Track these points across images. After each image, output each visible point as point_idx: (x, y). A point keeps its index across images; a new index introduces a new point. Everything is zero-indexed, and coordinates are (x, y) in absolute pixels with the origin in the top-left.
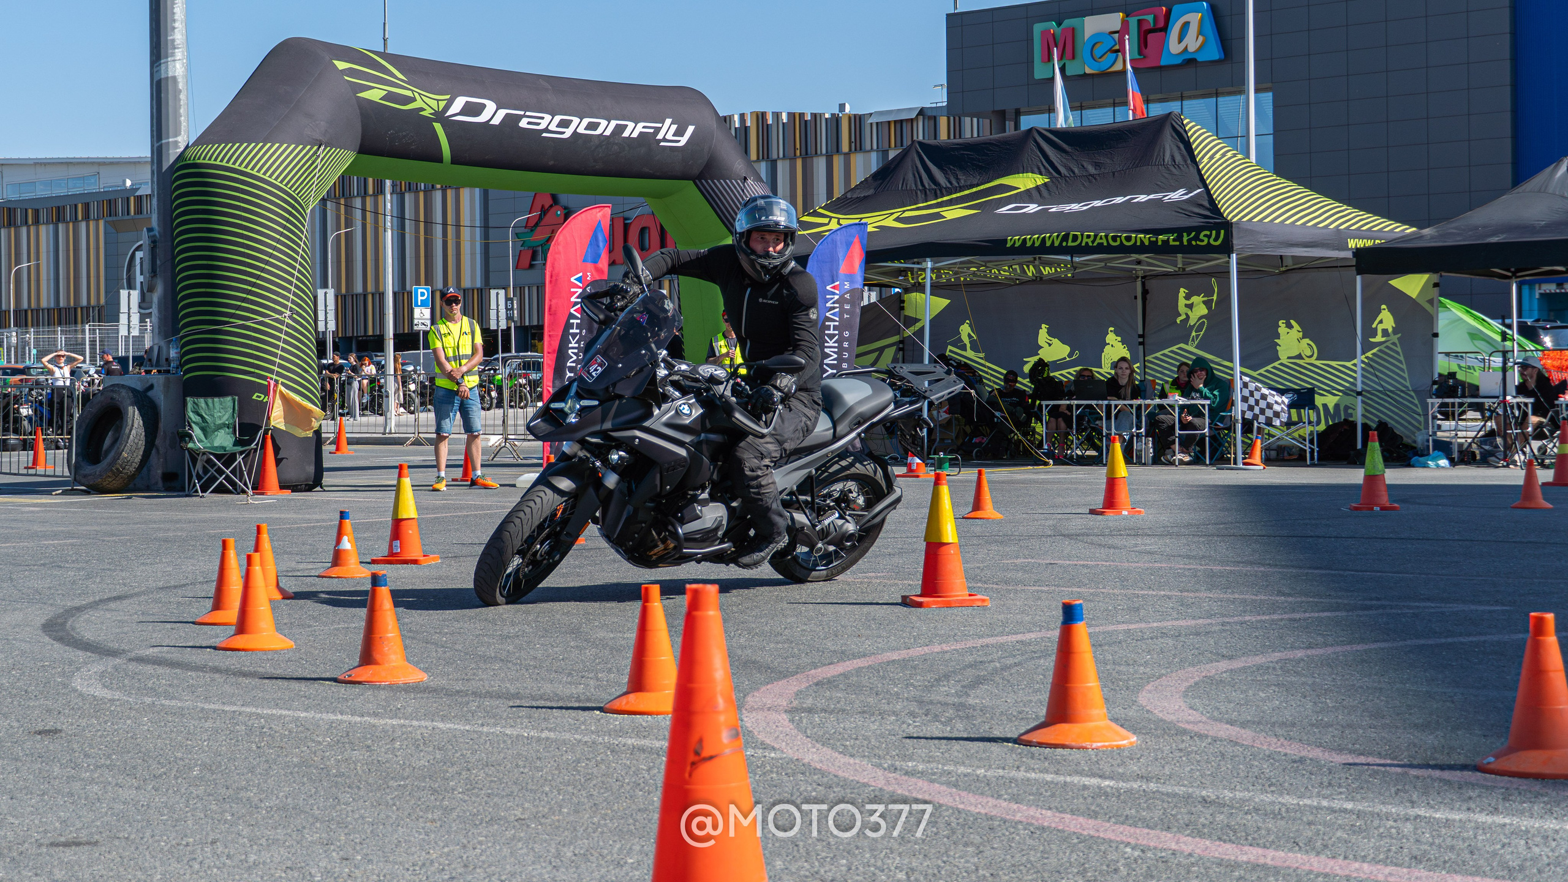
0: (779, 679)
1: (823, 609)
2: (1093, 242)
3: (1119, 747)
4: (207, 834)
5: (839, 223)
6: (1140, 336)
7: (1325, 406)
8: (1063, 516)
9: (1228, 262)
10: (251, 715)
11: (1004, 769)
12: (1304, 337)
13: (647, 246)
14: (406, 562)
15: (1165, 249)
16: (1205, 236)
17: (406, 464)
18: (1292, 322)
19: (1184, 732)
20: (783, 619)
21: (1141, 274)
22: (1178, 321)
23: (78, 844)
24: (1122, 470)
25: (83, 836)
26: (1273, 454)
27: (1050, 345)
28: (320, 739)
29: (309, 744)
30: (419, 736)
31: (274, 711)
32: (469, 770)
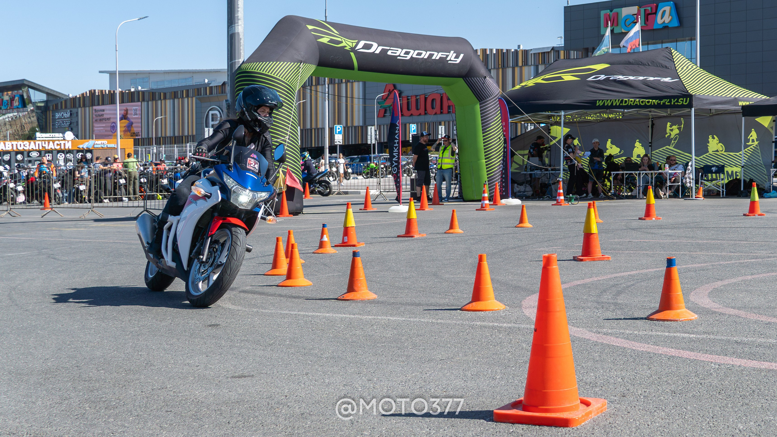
0: (530, 295)
2: (633, 103)
3: (691, 320)
4: (303, 371)
6: (650, 143)
7: (727, 172)
8: (628, 221)
9: (690, 112)
10: (304, 315)
12: (719, 143)
13: (435, 107)
14: (349, 246)
15: (664, 106)
16: (681, 100)
17: (350, 203)
18: (715, 136)
19: (715, 313)
21: (651, 117)
22: (666, 136)
23: (245, 377)
24: (653, 201)
25: (246, 373)
26: (706, 193)
27: (611, 148)
28: (339, 326)
29: (335, 328)
30: (384, 324)
31: (314, 314)
32: (411, 338)
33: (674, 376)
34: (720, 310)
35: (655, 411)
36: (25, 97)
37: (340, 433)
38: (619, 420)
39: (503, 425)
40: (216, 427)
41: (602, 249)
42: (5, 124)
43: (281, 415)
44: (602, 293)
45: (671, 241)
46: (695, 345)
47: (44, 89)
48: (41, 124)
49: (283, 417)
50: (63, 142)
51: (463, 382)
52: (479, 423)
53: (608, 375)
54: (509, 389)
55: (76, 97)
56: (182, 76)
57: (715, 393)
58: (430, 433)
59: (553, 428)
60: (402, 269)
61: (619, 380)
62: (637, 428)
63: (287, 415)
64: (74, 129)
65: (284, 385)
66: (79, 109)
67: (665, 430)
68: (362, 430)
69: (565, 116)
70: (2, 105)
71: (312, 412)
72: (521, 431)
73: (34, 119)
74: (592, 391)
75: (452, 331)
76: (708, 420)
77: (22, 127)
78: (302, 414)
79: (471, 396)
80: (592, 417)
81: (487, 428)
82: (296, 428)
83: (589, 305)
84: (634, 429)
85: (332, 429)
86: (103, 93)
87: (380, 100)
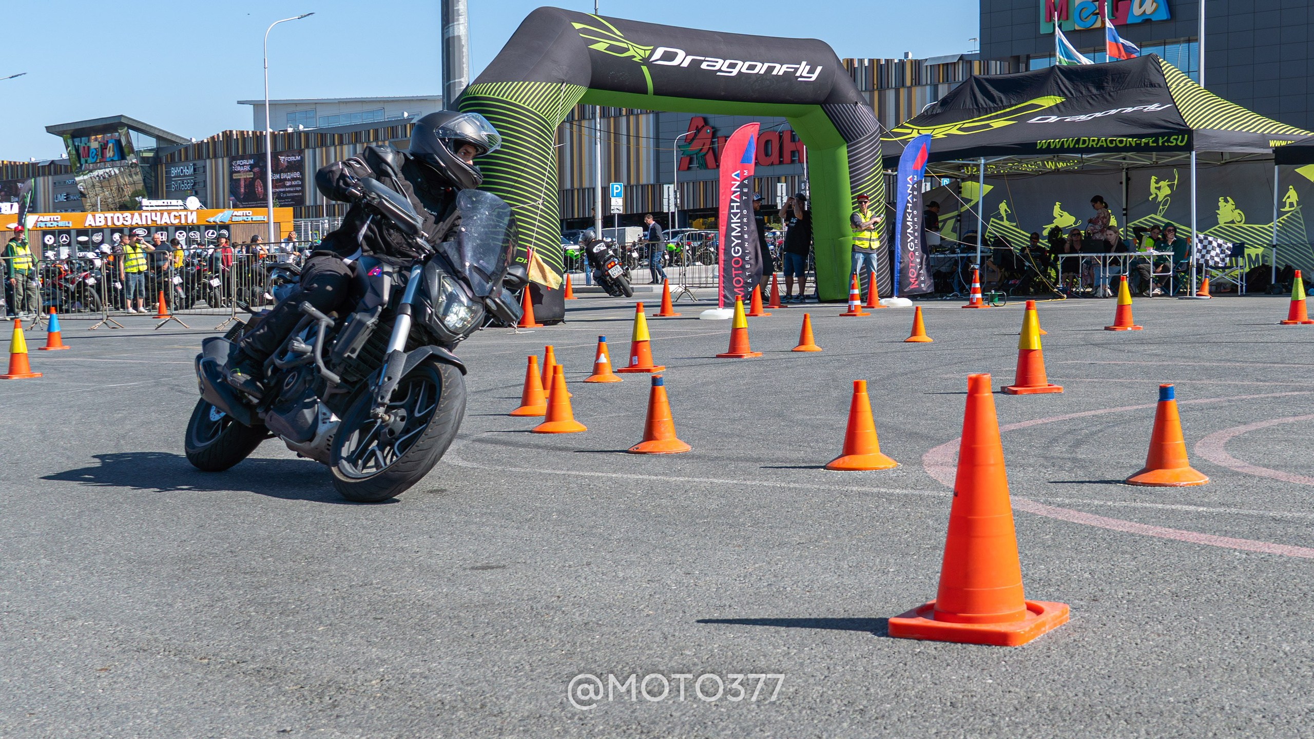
0: (939, 444)
1: (948, 397)
2: (1097, 144)
3: (1198, 485)
5: (918, 133)
6: (1125, 210)
7: (1249, 255)
9: (1189, 157)
10: (577, 477)
11: (1125, 501)
12: (1236, 209)
13: (770, 153)
14: (642, 371)
15: (1148, 149)
16: (1174, 139)
17: (640, 305)
18: (1227, 198)
19: (1238, 474)
20: (923, 404)
21: (1127, 166)
22: (1150, 198)
23: (492, 568)
24: (1129, 300)
25: (493, 562)
26: (1216, 288)
27: (1061, 216)
28: (634, 492)
29: (628, 495)
30: (704, 489)
31: (592, 474)
32: (749, 510)
33: (1174, 570)
34: (1246, 470)
35: (1147, 623)
36: (124, 143)
37: (648, 652)
38: (1089, 636)
39: (904, 642)
40: (454, 641)
41: (1048, 376)
42: (94, 186)
43: (553, 625)
44: (1050, 442)
45: (1158, 363)
46: (1207, 523)
47: (152, 131)
48: (147, 186)
49: (557, 627)
50: (185, 213)
51: (836, 576)
52: (865, 638)
53: (1068, 568)
54: (910, 589)
56: (366, 108)
57: (1242, 597)
58: (789, 653)
59: (984, 647)
60: (727, 406)
61: (1087, 575)
62: (1120, 648)
63: (562, 625)
64: (199, 192)
65: (554, 580)
66: (208, 161)
67: (1164, 652)
68: (682, 648)
69: (985, 165)
70: (89, 156)
71: (600, 620)
72: (934, 652)
73: (138, 178)
74: (1044, 593)
75: (813, 500)
76: (1233, 637)
77: (120, 189)
78: (586, 624)
79: (850, 597)
80: (1045, 631)
81: (879, 647)
82: (578, 644)
83: (1031, 461)
84: (1113, 650)
85: (635, 647)
86: (244, 135)
87: (682, 143)
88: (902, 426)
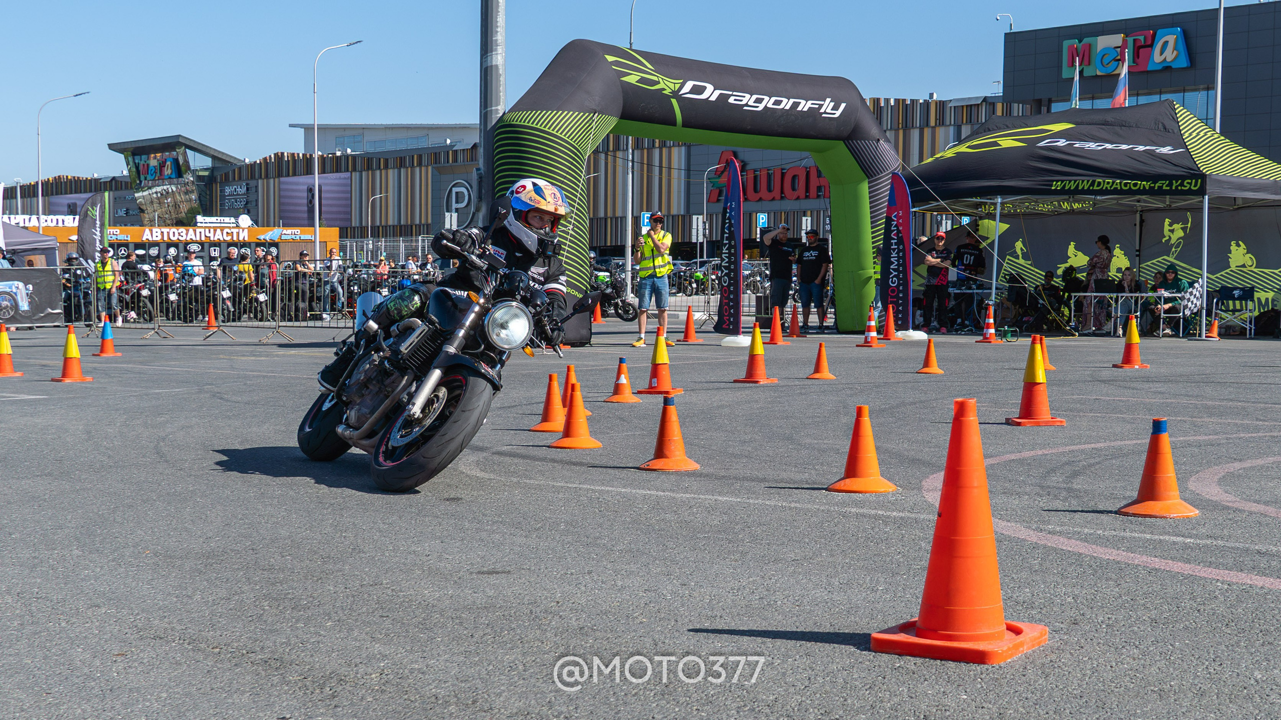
3: (1189, 517)
6: (1137, 251)
8: (1095, 369)
9: (1202, 202)
10: (588, 490)
11: (1115, 530)
12: (1247, 253)
14: (658, 392)
15: (1160, 193)
16: (1188, 183)
18: (1240, 241)
19: (1229, 508)
20: (929, 433)
21: (1140, 208)
22: (1164, 240)
23: (498, 573)
25: (499, 567)
27: (1075, 256)
29: (634, 508)
30: (708, 505)
31: (603, 487)
32: (749, 527)
33: (1157, 598)
34: (1236, 505)
36: (181, 162)
38: (1066, 658)
39: (885, 657)
41: (1051, 409)
46: (1193, 555)
47: (208, 151)
48: (203, 203)
50: (237, 230)
52: (848, 652)
53: (1052, 592)
55: (255, 162)
56: (411, 134)
57: (1220, 625)
59: (962, 664)
60: (739, 428)
61: (1069, 599)
64: (251, 210)
66: (260, 181)
69: (1002, 204)
70: (148, 174)
72: (913, 667)
73: (194, 195)
74: (1026, 615)
75: (812, 520)
76: (1206, 663)
77: (176, 206)
79: (837, 613)
80: (1023, 651)
81: (860, 660)
83: (1028, 489)
86: (294, 157)
87: (713, 175)
88: (906, 453)
